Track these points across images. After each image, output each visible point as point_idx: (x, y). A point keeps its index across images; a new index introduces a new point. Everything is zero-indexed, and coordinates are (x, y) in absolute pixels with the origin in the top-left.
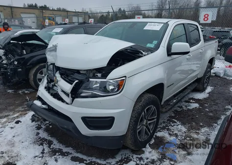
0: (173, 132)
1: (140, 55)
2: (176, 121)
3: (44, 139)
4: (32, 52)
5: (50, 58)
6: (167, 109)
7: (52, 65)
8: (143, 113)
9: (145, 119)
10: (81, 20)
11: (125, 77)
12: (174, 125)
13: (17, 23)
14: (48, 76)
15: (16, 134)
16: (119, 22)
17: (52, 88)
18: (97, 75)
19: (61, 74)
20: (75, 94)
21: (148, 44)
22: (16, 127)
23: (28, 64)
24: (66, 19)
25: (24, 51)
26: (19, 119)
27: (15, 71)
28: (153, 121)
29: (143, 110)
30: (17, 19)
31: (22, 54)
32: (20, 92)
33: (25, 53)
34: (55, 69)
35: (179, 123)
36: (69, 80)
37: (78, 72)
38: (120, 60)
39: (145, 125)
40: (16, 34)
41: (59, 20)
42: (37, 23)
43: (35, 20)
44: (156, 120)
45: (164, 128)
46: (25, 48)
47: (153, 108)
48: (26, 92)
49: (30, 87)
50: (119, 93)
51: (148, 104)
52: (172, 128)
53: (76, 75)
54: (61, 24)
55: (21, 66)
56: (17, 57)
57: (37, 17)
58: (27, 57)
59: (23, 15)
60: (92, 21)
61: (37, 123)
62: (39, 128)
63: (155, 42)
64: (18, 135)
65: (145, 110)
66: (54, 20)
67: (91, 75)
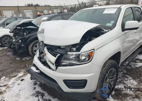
0: (127, 85)
1: (103, 32)
2: (128, 76)
3: (38, 92)
4: (29, 33)
5: (40, 37)
6: (122, 69)
7: (42, 43)
8: (107, 74)
9: (108, 78)
10: (59, 11)
11: (94, 49)
12: (127, 80)
13: (21, 15)
14: (39, 49)
15: (21, 89)
16: (85, 10)
17: (43, 58)
18: (73, 50)
19: (48, 49)
20: (58, 63)
21: (107, 24)
22: (21, 84)
23: (27, 42)
24: (50, 11)
25: (25, 33)
26: (23, 78)
27: (20, 46)
28: (113, 79)
29: (107, 72)
30: (21, 13)
31: (24, 35)
32: (24, 59)
33: (25, 35)
34: (44, 45)
35: (131, 78)
36: (54, 53)
37: (59, 47)
38: (87, 36)
39: (108, 82)
40: (20, 23)
41: (46, 12)
42: (33, 15)
43: (32, 13)
44: (115, 78)
45: (120, 82)
46: (25, 31)
47: (114, 70)
48: (27, 59)
49: (30, 55)
50: (90, 62)
51: (110, 68)
52: (126, 82)
53: (58, 50)
54: (47, 14)
55: (23, 43)
56: (21, 38)
57: (33, 11)
58: (26, 37)
59: (25, 11)
60: (66, 11)
61: (34, 81)
62: (35, 84)
63: (112, 22)
64: (22, 90)
65: (109, 72)
66: (43, 12)
67: (69, 49)
